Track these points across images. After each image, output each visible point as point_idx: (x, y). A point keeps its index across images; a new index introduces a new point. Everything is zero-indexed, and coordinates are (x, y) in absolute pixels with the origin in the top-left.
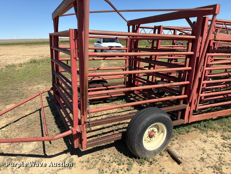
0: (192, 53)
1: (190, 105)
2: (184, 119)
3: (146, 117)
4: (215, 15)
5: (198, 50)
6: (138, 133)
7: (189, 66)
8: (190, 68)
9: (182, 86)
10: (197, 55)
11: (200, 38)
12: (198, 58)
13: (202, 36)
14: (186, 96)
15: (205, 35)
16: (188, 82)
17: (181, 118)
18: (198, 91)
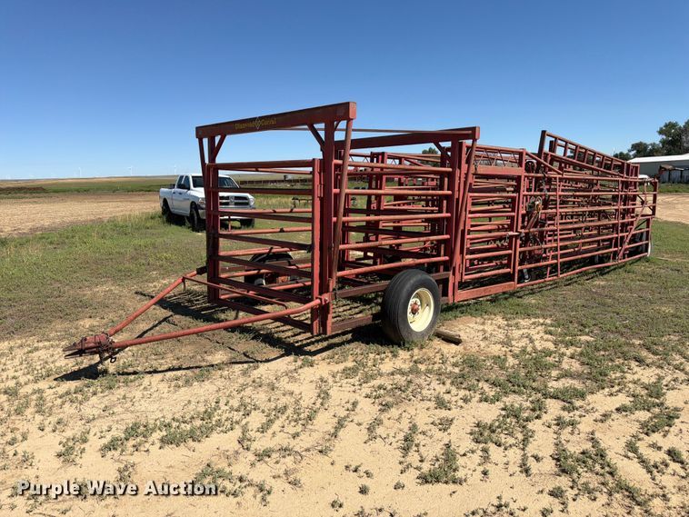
0: (450, 192)
1: (454, 274)
2: (447, 296)
3: (409, 279)
4: (475, 140)
5: (456, 188)
6: (402, 301)
7: (447, 212)
8: (449, 215)
9: (439, 242)
10: (456, 196)
11: (458, 171)
12: (458, 200)
13: (460, 168)
14: (447, 258)
15: (464, 166)
16: (448, 236)
17: (443, 296)
18: (462, 252)
